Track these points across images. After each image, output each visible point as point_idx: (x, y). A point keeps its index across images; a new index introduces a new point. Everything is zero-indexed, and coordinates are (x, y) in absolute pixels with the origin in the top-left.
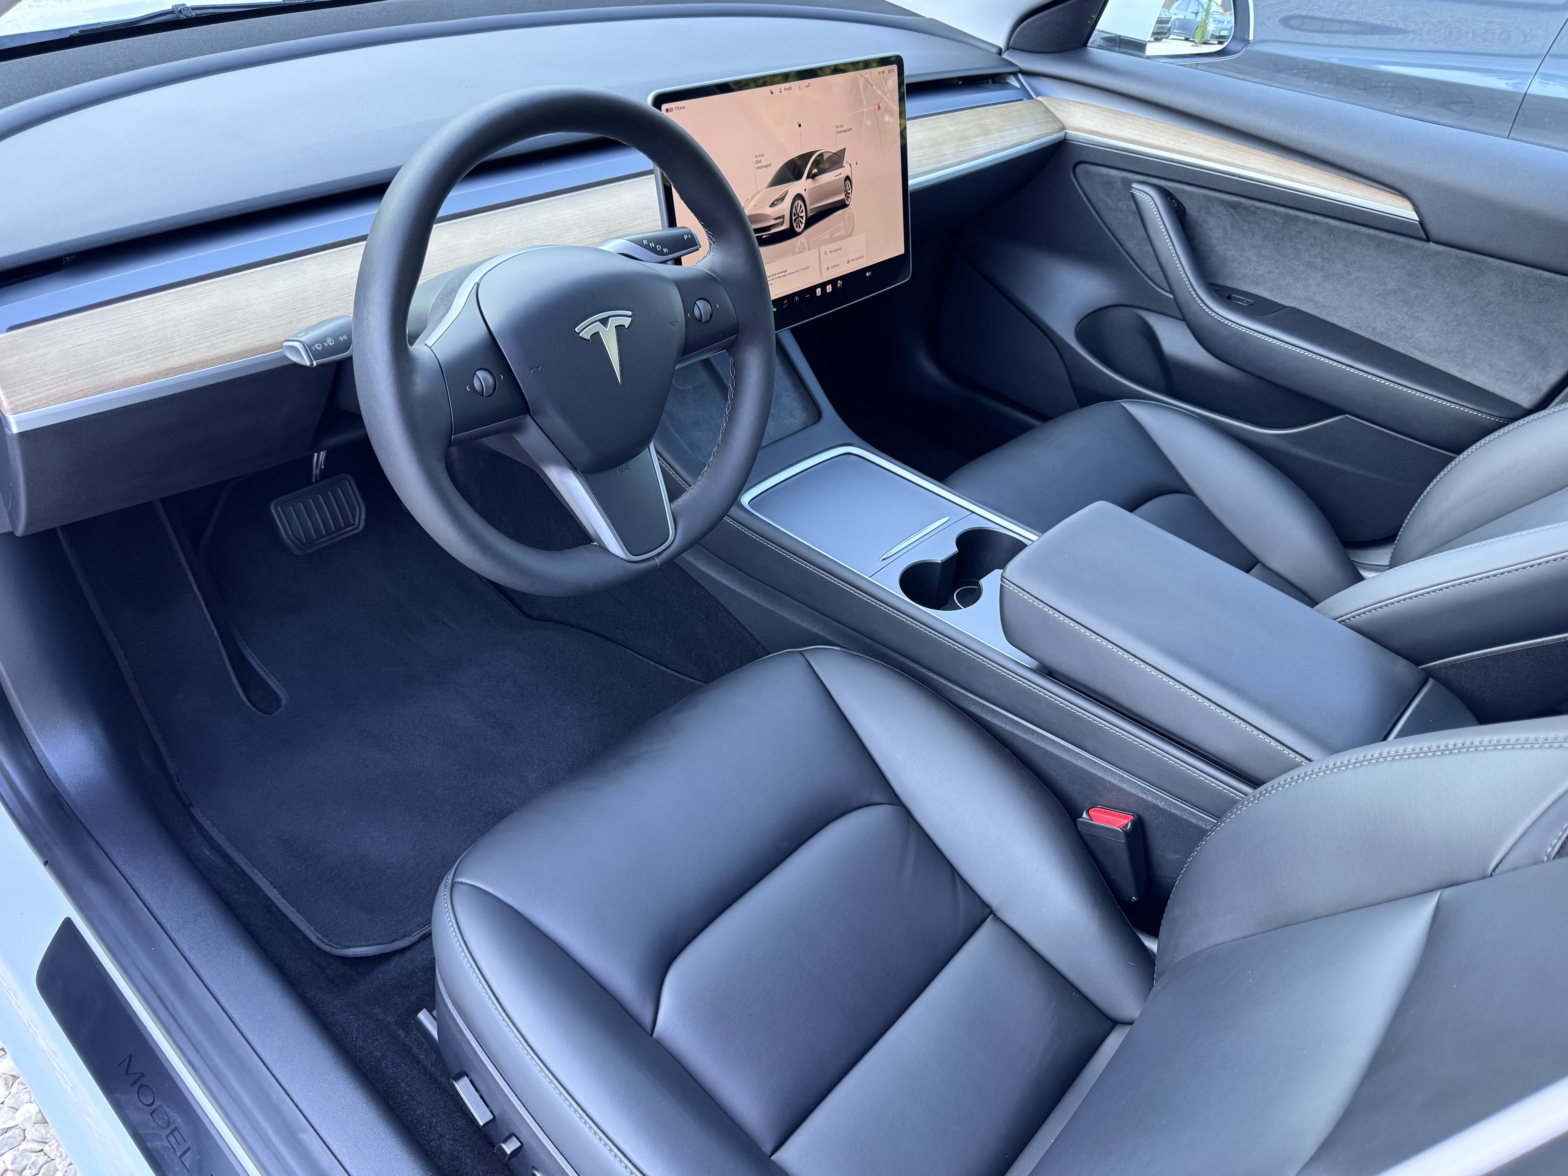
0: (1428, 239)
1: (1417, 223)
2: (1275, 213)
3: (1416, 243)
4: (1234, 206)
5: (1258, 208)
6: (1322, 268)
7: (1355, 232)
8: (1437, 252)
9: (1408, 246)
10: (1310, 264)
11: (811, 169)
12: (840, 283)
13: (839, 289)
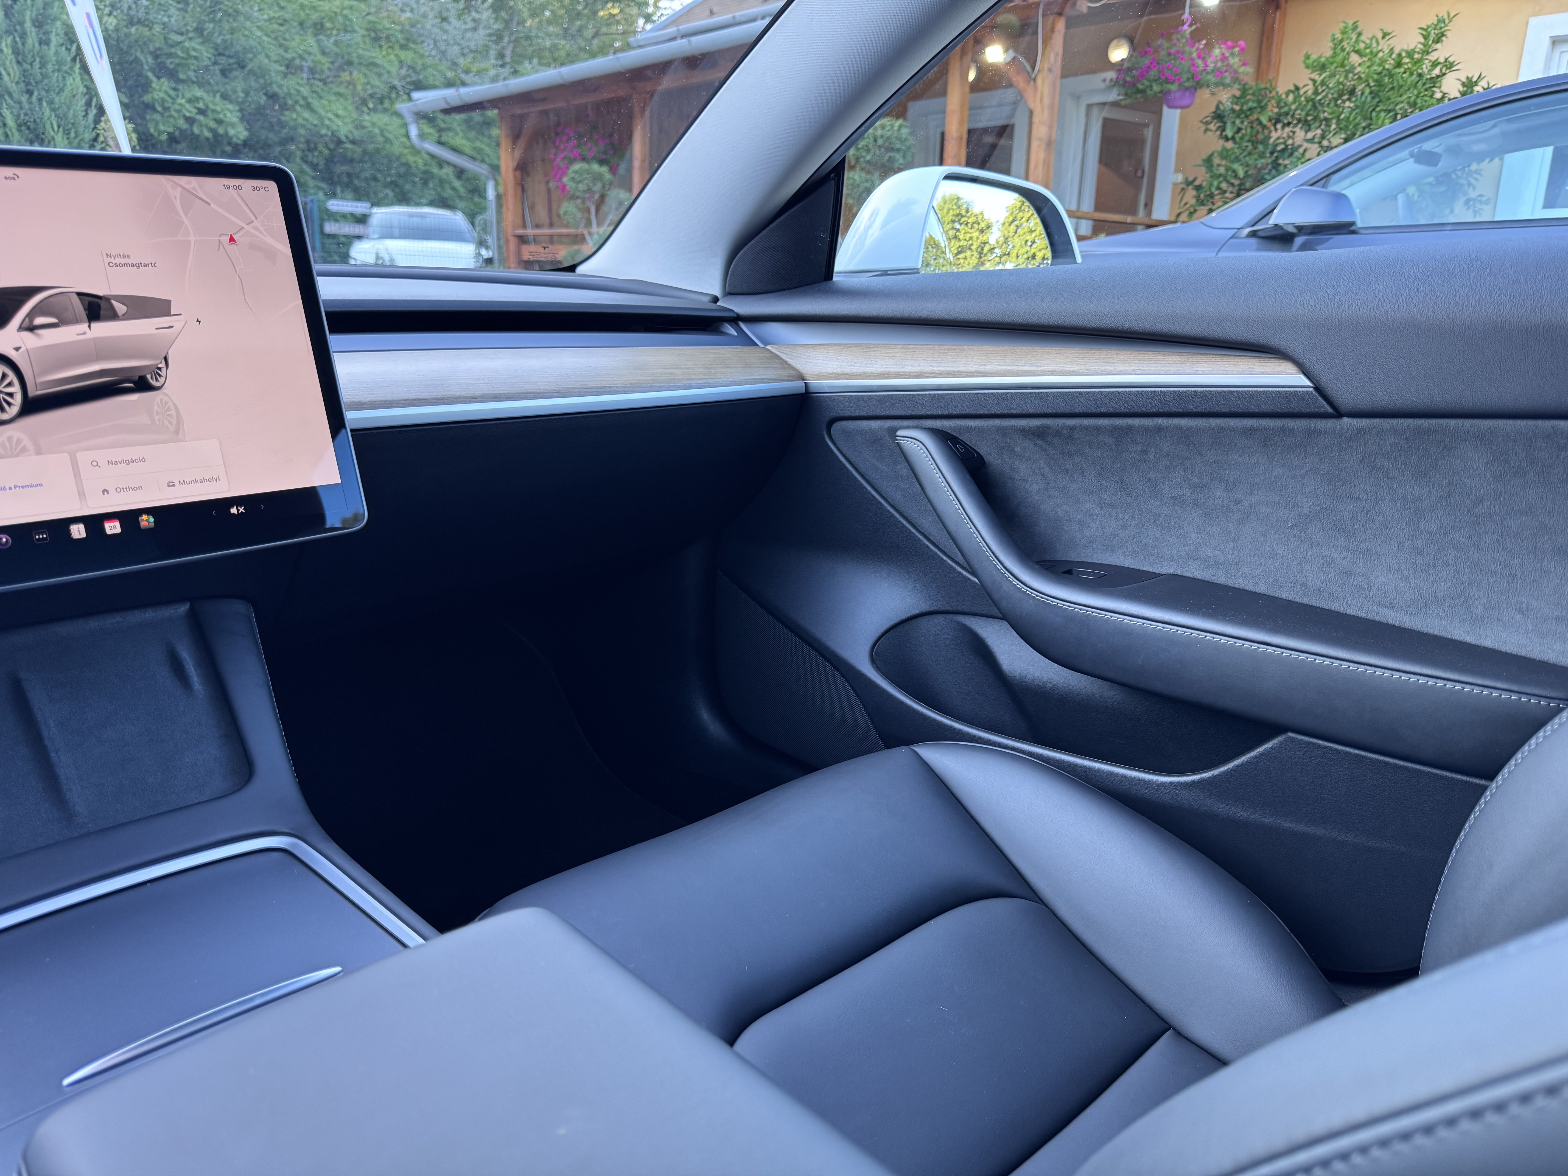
0: (1338, 414)
1: (1311, 389)
2: (1098, 429)
3: (1320, 424)
4: (1040, 434)
5: (1073, 428)
6: (1196, 504)
7: (1221, 429)
8: (1360, 431)
9: (1310, 432)
10: (1177, 501)
11: (31, 315)
12: (146, 521)
13: (148, 530)
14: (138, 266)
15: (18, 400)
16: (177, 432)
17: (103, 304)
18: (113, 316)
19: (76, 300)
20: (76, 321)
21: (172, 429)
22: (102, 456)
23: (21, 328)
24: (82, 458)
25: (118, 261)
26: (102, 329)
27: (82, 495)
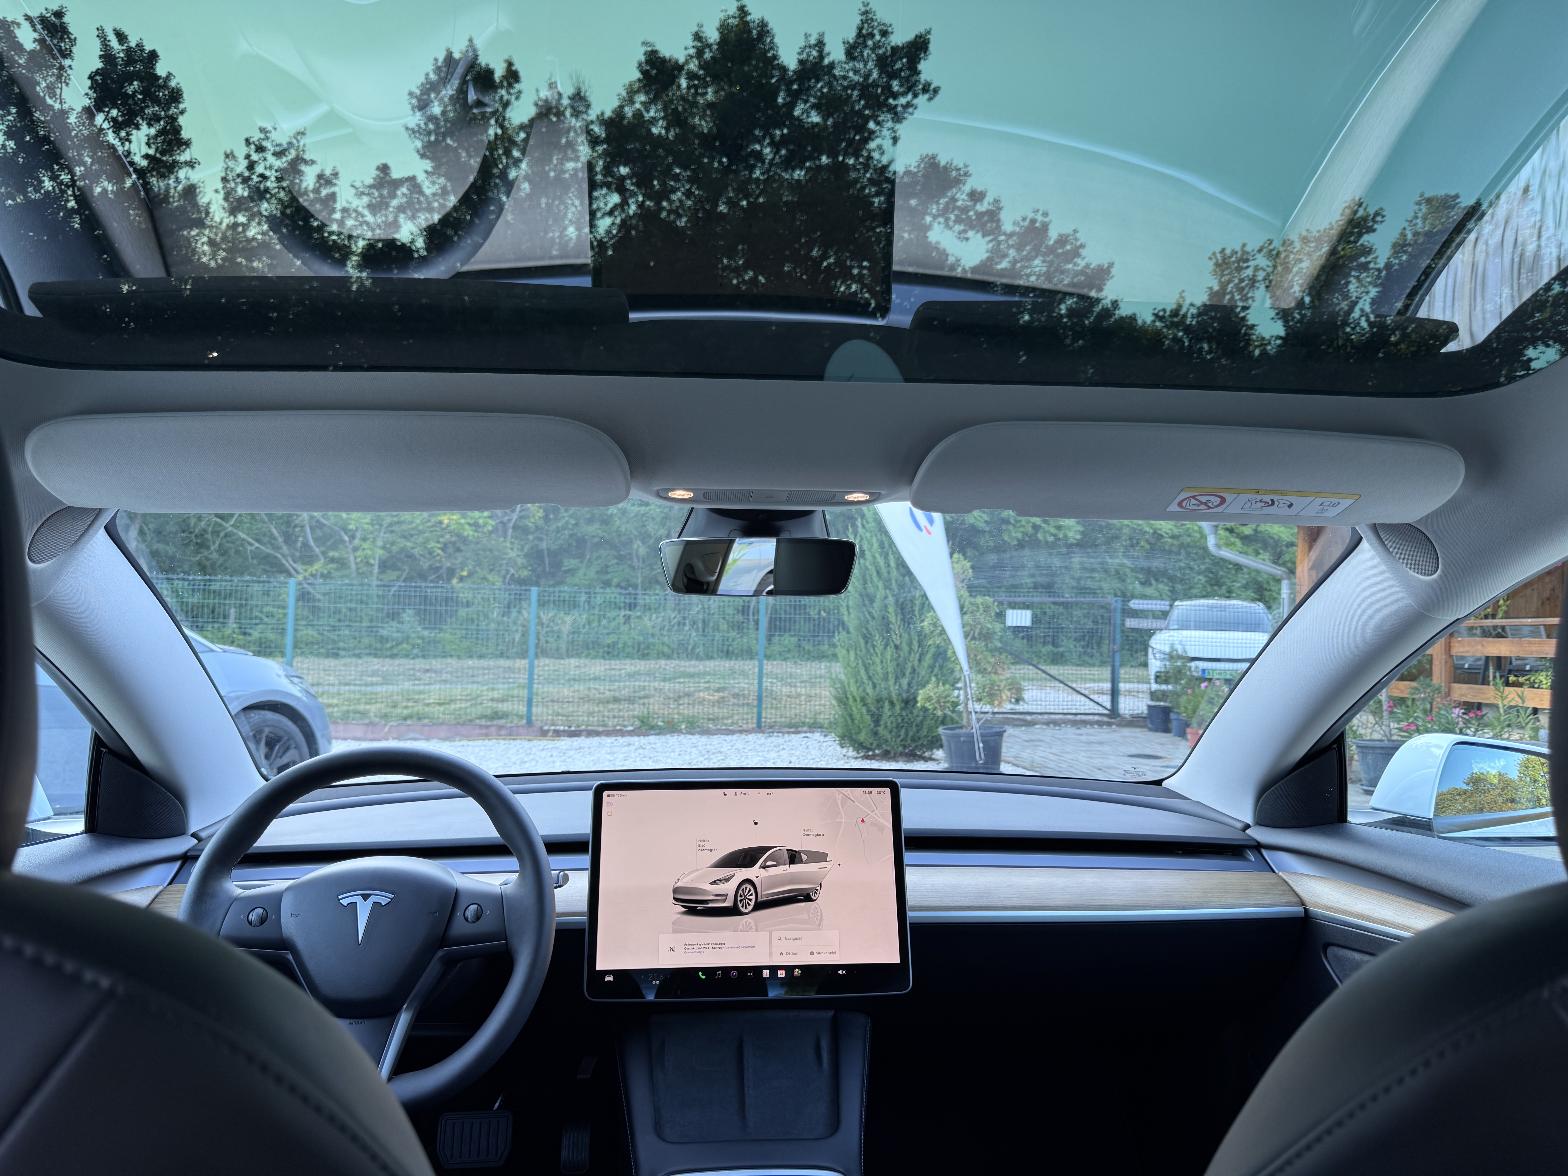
11: (766, 861)
12: (797, 972)
13: (797, 977)
14: (816, 835)
15: (752, 903)
16: (819, 925)
17: (797, 855)
18: (801, 862)
19: (786, 852)
20: (785, 864)
21: (817, 923)
22: (783, 934)
23: (761, 867)
24: (775, 934)
25: (808, 833)
26: (795, 868)
27: (771, 954)
